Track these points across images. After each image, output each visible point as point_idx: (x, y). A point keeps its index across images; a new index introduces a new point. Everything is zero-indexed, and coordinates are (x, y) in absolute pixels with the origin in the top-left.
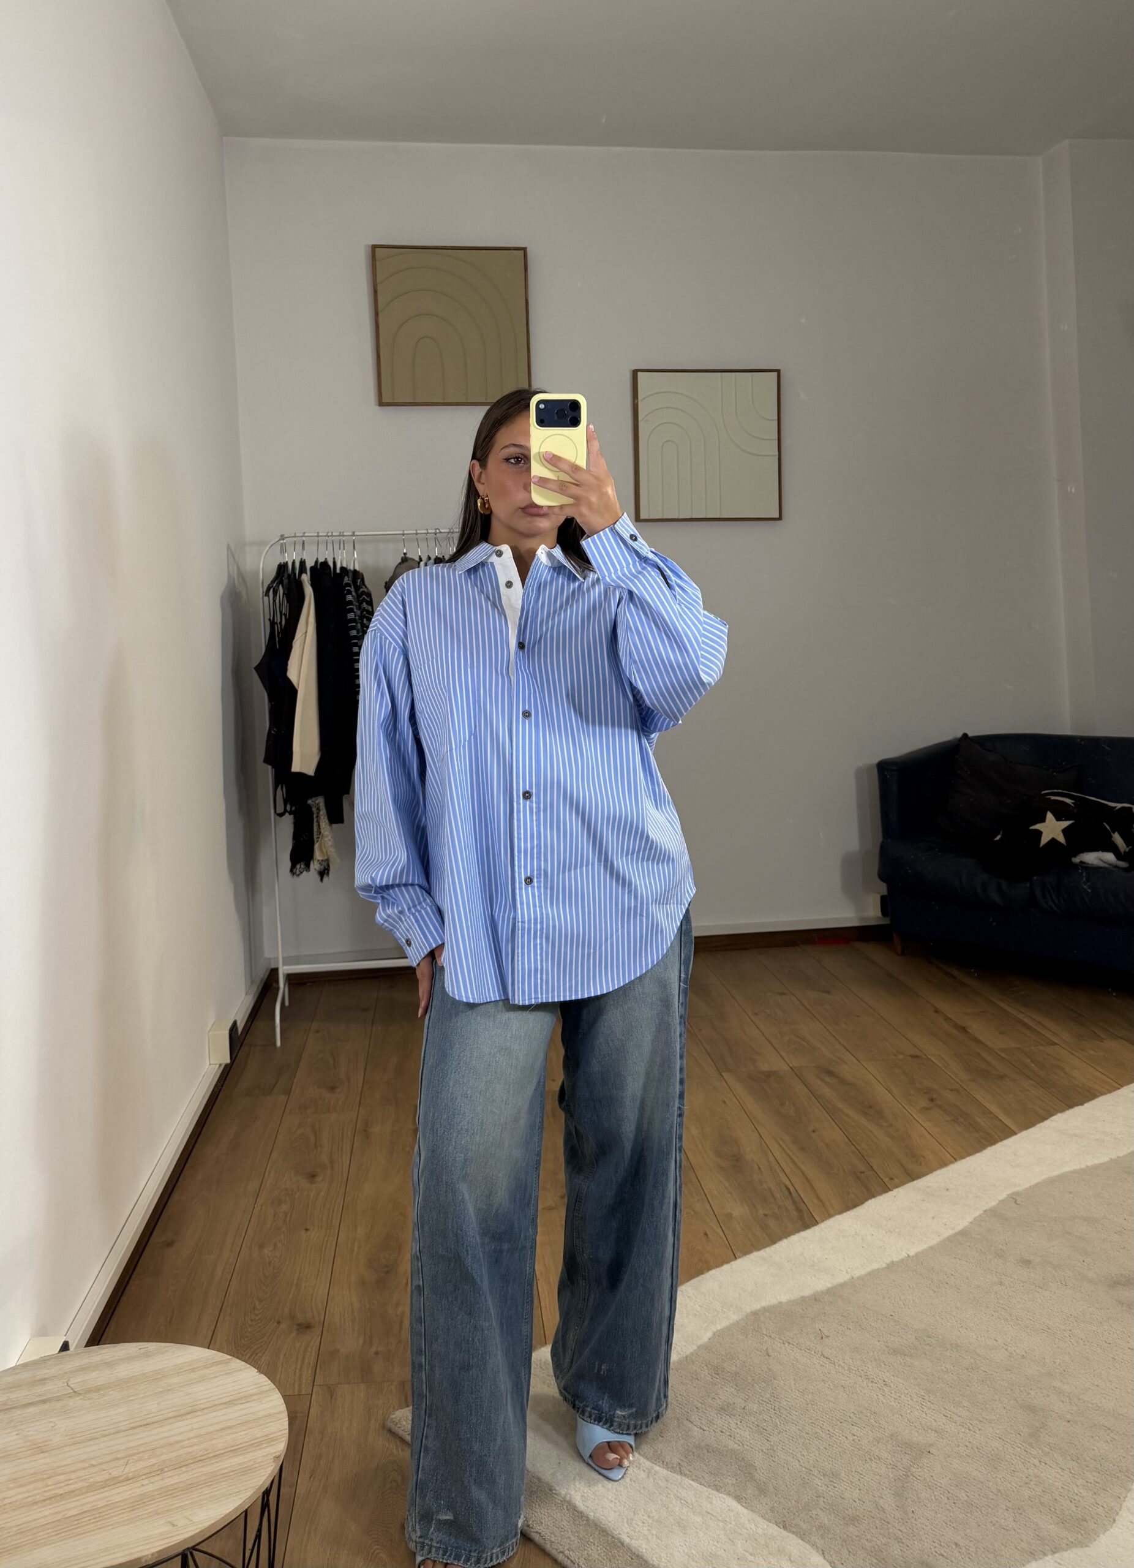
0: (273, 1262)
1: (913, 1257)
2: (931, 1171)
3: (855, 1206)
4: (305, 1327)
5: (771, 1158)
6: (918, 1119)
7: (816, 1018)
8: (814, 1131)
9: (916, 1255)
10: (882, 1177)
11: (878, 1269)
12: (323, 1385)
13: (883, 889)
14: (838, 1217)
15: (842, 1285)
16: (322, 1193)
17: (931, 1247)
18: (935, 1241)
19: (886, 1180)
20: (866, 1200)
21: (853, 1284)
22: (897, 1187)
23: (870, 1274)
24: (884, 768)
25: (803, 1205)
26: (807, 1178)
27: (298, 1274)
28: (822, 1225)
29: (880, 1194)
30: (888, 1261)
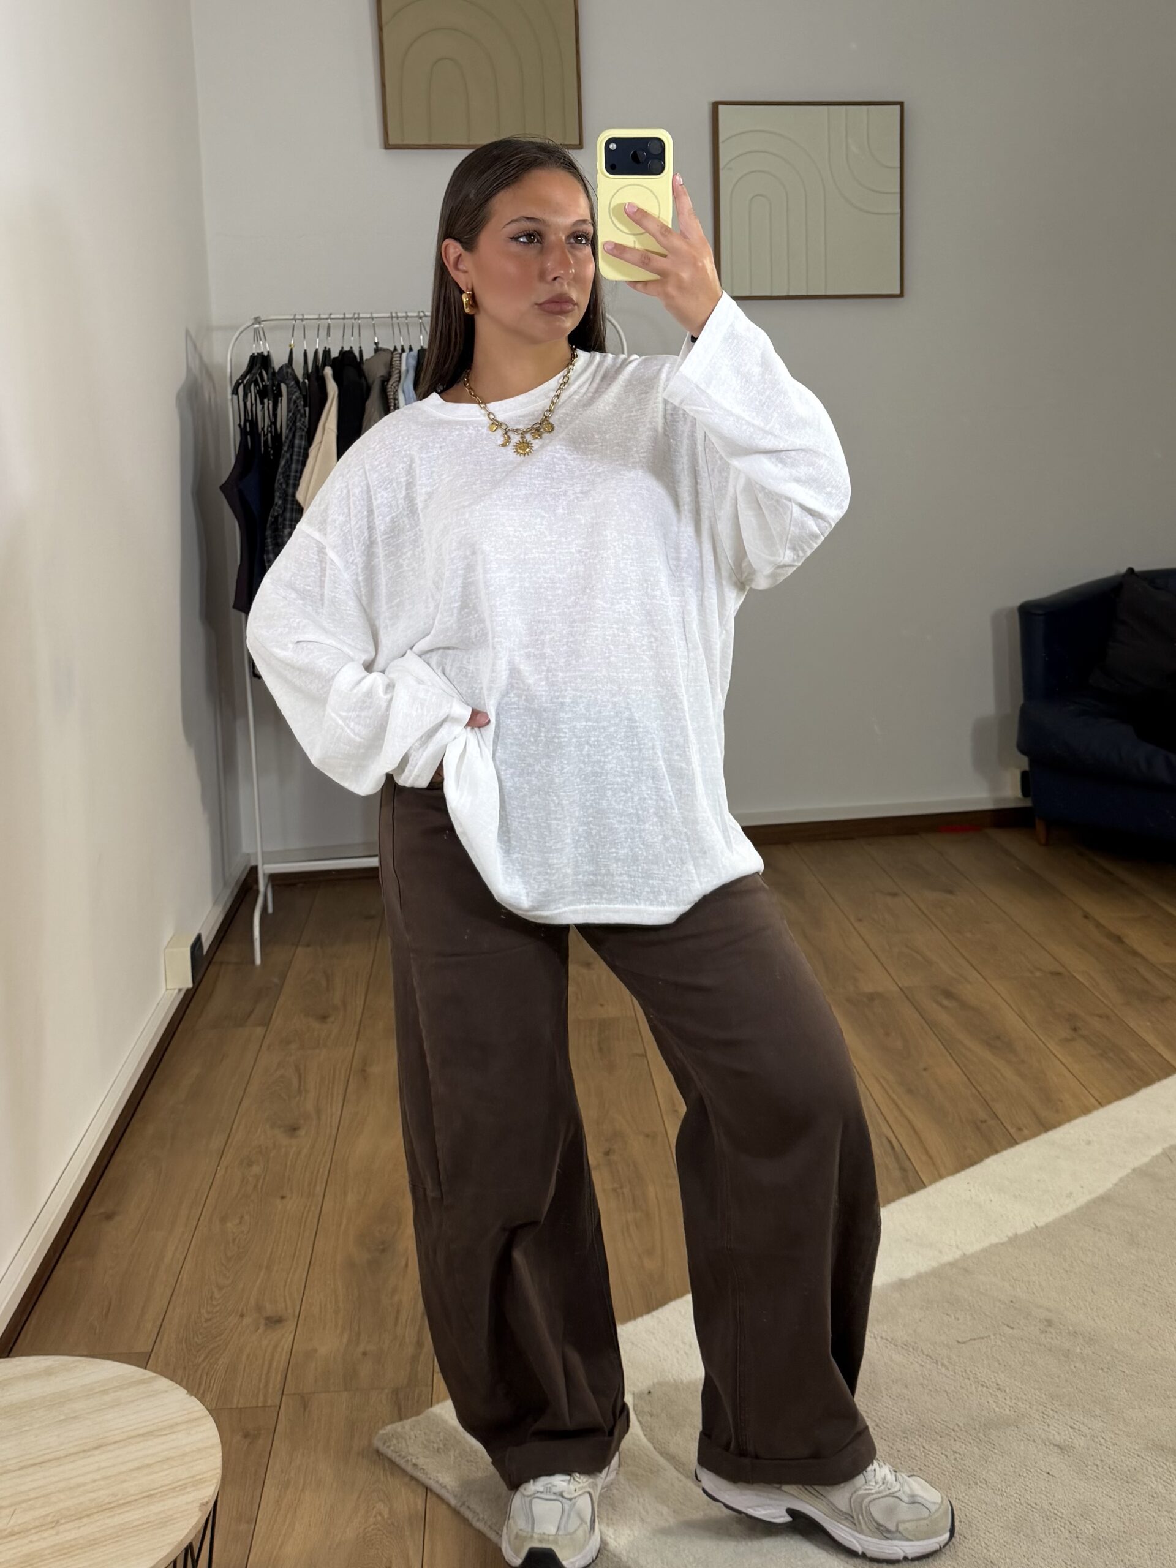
0: (237, 1240)
1: (1042, 1228)
2: (1070, 1119)
3: (973, 1163)
4: (275, 1321)
6: (1056, 1053)
7: (935, 925)
8: (925, 1069)
9: (1047, 1225)
10: (1009, 1128)
11: (996, 1245)
12: (294, 1394)
13: (1024, 763)
14: (951, 1179)
15: (952, 1264)
16: (305, 1151)
17: (1065, 1216)
18: (1070, 1207)
19: (1013, 1131)
20: (987, 1156)
21: (964, 1263)
22: (1026, 1139)
23: (984, 1250)
24: (1028, 612)
25: (908, 1162)
27: (269, 1253)
28: (931, 1189)
29: (1004, 1148)
30: (1010, 1234)
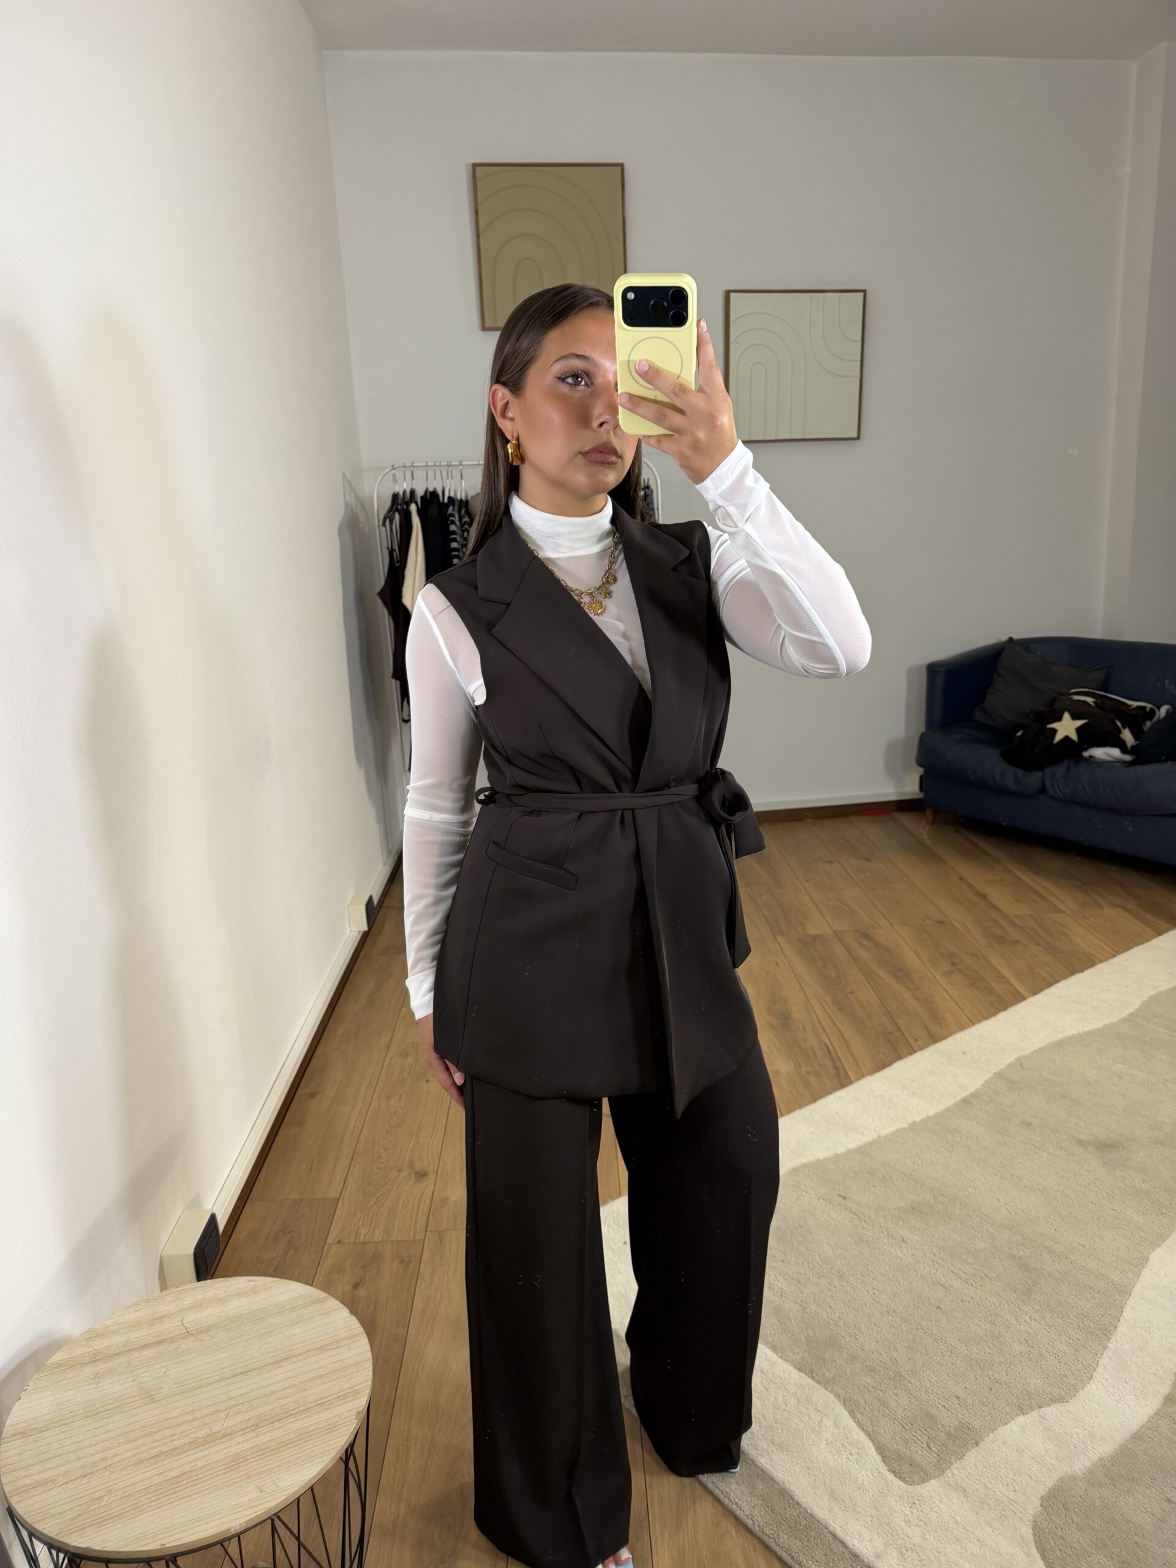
0: (397, 1113)
1: (931, 1117)
2: (951, 1034)
3: (885, 1066)
4: (421, 1175)
5: (815, 1018)
6: (941, 982)
7: (858, 886)
8: (851, 992)
9: (935, 1115)
10: (908, 1038)
11: (901, 1130)
12: (434, 1231)
14: (869, 1078)
15: (871, 1144)
17: (948, 1109)
18: (951, 1101)
19: (911, 1041)
20: (895, 1060)
21: (879, 1143)
22: (921, 1049)
23: (894, 1133)
24: (933, 670)
25: (841, 1065)
26: (844, 1038)
27: (418, 1123)
28: (855, 1086)
29: (906, 1056)
30: (910, 1121)
